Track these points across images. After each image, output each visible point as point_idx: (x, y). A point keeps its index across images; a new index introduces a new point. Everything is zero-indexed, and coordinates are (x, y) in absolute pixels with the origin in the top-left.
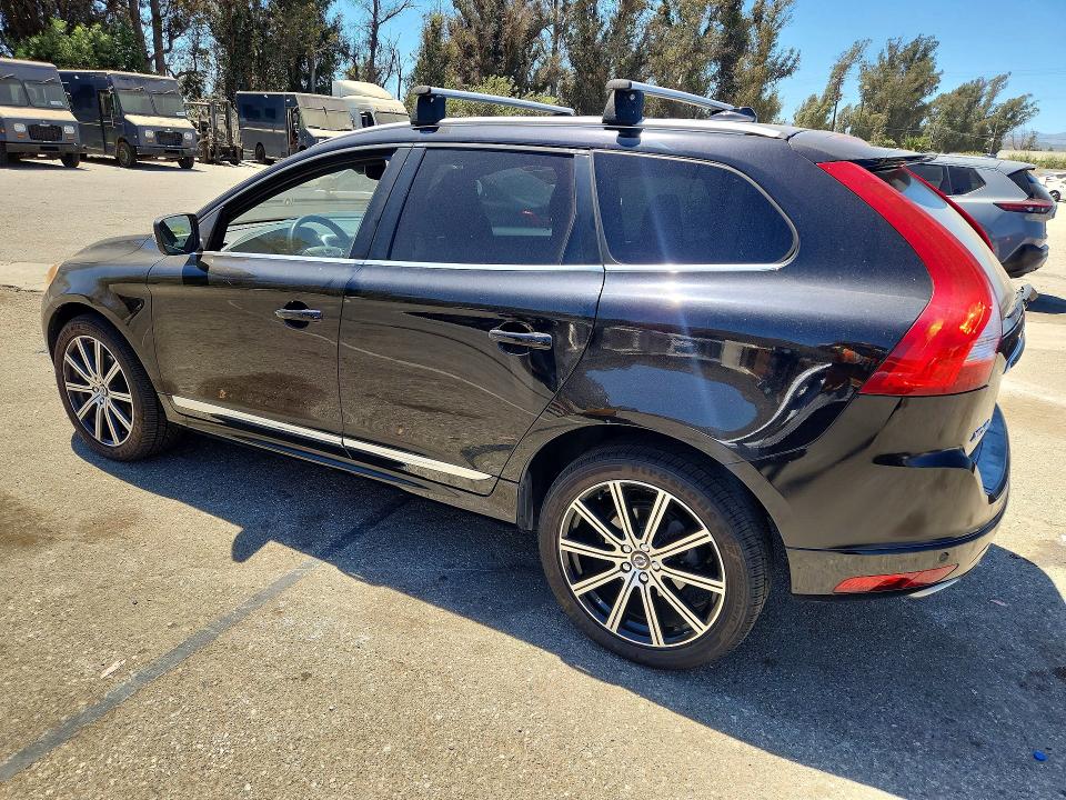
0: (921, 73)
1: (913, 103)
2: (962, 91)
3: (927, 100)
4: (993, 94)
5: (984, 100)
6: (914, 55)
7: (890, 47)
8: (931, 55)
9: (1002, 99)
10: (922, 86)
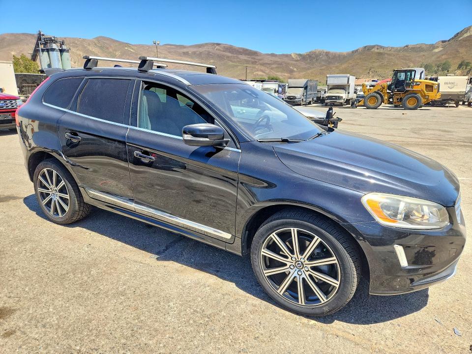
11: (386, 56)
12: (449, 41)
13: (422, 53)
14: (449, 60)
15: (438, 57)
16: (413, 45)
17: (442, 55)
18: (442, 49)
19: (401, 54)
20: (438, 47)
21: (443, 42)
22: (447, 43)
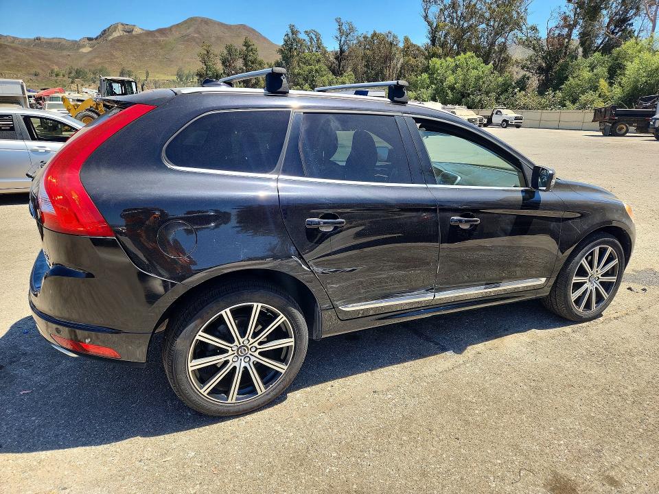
11: (10, 50)
12: (96, 39)
13: (65, 53)
14: (106, 66)
15: (90, 61)
16: (48, 39)
17: (95, 58)
18: (90, 49)
19: (35, 50)
20: (84, 46)
21: (90, 39)
22: (94, 41)
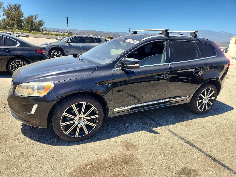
0: (19, 12)
1: (19, 19)
2: (29, 17)
3: (22, 19)
4: (35, 19)
5: (34, 20)
6: (16, 8)
7: (9, 5)
8: (20, 8)
9: (38, 20)
10: (20, 15)
